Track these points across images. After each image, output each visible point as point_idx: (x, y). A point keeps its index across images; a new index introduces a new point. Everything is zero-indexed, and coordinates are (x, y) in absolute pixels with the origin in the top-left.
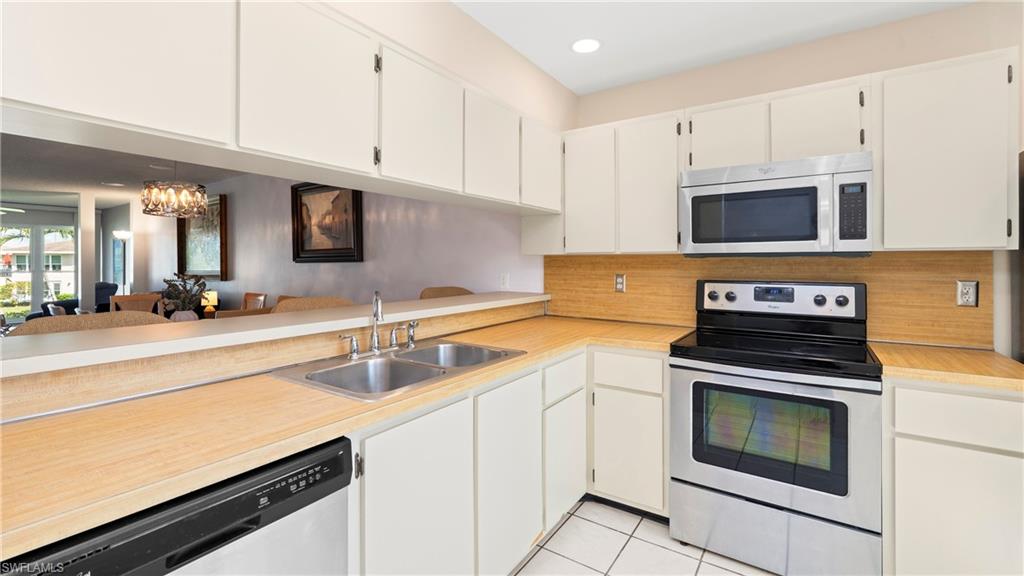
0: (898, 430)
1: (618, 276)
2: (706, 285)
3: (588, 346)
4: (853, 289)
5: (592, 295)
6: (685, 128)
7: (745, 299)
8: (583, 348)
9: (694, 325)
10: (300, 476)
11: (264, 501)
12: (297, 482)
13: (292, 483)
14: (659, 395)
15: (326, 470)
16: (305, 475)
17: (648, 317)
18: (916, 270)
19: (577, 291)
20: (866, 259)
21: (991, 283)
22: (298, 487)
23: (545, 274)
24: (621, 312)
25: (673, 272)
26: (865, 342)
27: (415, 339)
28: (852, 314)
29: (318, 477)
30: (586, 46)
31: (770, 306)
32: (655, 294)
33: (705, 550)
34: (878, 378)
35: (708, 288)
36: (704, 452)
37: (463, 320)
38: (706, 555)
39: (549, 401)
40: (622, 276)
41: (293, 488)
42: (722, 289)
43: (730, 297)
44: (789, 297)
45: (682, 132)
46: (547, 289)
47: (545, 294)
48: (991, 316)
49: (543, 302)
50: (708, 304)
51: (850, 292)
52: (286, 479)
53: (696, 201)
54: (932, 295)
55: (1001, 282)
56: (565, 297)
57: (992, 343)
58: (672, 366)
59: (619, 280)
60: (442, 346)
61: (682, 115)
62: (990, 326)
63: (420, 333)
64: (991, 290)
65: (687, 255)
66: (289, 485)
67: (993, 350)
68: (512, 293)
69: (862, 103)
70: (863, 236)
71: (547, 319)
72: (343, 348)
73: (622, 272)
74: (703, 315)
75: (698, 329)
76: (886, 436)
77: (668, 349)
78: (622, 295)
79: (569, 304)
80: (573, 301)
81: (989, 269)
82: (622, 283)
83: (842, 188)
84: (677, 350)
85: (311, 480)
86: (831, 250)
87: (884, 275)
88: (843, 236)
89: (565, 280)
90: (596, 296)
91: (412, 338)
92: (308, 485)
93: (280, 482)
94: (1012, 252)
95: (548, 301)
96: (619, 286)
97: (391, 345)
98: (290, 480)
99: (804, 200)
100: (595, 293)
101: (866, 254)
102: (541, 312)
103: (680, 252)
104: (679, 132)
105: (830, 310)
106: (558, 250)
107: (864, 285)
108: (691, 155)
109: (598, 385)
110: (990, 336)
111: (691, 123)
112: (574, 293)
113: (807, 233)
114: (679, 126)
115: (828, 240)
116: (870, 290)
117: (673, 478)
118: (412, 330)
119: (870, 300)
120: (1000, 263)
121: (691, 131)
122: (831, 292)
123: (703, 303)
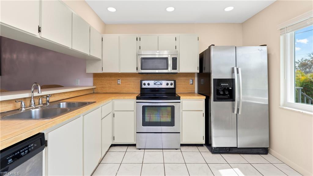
0: (183, 110)
1: (118, 80)
3: (112, 100)
4: (173, 81)
5: (110, 86)
7: (152, 85)
9: (140, 92)
10: (25, 149)
11: (10, 161)
12: (24, 151)
13: (22, 152)
14: (133, 111)
15: (35, 145)
16: (27, 148)
17: (127, 91)
18: (184, 77)
20: (176, 75)
21: (195, 80)
22: (25, 153)
23: (94, 80)
24: (119, 90)
25: (134, 78)
26: (175, 93)
27: (50, 101)
28: (173, 87)
29: (33, 148)
30: (112, 10)
31: (157, 86)
32: (129, 84)
33: (145, 149)
34: (180, 99)
35: (143, 82)
36: (145, 124)
37: (66, 94)
38: (145, 150)
39: (103, 117)
40: (119, 80)
41: (22, 154)
42: (146, 82)
43: (149, 84)
44: (161, 84)
45: (138, 40)
46: (94, 84)
47: (94, 86)
48: (195, 86)
49: (93, 88)
51: (173, 82)
52: (19, 150)
53: (142, 59)
54: (186, 82)
55: (196, 79)
56: (101, 87)
57: (195, 91)
58: (137, 102)
59: (119, 81)
60: (61, 104)
61: (138, 36)
62: (194, 88)
63: (52, 99)
64: (195, 81)
65: (139, 73)
66: (20, 153)
67: (195, 93)
68: (80, 86)
69: (176, 40)
70: (176, 69)
71: (94, 94)
73: (119, 79)
74: (142, 89)
75: (141, 93)
76: (181, 111)
77: (136, 98)
78: (120, 85)
79: (102, 89)
80: (104, 88)
81: (194, 77)
82: (120, 82)
83: (173, 58)
84: (138, 98)
85: (30, 149)
86: (170, 72)
87: (178, 78)
88: (173, 69)
89: (101, 81)
90: (112, 86)
91: (48, 101)
92: (29, 152)
93: (17, 152)
94: (198, 73)
95: (95, 88)
96: (119, 83)
97: (39, 104)
98: (21, 151)
99: (165, 61)
100: (111, 85)
101: (177, 73)
102: (92, 92)
103: (137, 72)
104: (137, 40)
105: (169, 86)
106: (100, 71)
107: (175, 80)
108: (140, 47)
109: (115, 111)
110: (195, 90)
111: (140, 38)
112: (104, 85)
113: (166, 68)
114: (137, 38)
115: (170, 70)
116: (176, 82)
117: (137, 133)
118: (48, 99)
119: (176, 84)
120: (196, 75)
121: (140, 40)
122: (169, 82)
123: (142, 86)
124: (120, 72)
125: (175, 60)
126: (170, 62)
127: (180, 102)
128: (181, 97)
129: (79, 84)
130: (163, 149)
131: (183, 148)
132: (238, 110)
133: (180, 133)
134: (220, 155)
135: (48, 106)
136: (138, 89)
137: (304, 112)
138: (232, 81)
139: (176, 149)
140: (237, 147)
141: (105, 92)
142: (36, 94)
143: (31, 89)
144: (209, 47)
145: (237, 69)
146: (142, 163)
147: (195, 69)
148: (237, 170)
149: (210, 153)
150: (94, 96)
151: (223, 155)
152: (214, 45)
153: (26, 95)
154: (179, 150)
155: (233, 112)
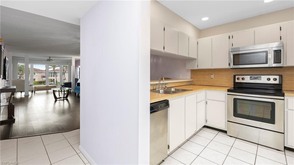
1: (211, 74)
2: (236, 76)
3: (205, 90)
4: (278, 76)
6: (231, 37)
7: (247, 79)
8: (204, 91)
14: (224, 102)
17: (220, 85)
19: (200, 79)
23: (191, 74)
24: (212, 84)
26: (282, 90)
27: (167, 87)
28: (278, 83)
30: (205, 19)
31: (254, 81)
32: (222, 79)
33: (236, 138)
34: (284, 96)
35: (237, 77)
36: (236, 114)
39: (198, 101)
40: (212, 74)
42: (241, 77)
43: (243, 79)
44: (260, 79)
46: (191, 78)
49: (191, 81)
50: (237, 81)
53: (234, 55)
58: (228, 94)
59: (212, 75)
60: (172, 89)
61: (230, 34)
63: (168, 86)
65: (231, 68)
69: (281, 30)
70: (280, 63)
71: (191, 85)
72: (154, 88)
74: (235, 83)
75: (234, 87)
77: (227, 90)
78: (212, 79)
79: (198, 81)
80: (199, 81)
83: (275, 51)
84: (229, 91)
86: (271, 66)
88: (274, 63)
89: (197, 76)
91: (166, 87)
95: (192, 81)
96: (212, 77)
97: (163, 88)
100: (205, 79)
101: (281, 67)
102: (190, 84)
103: (229, 68)
106: (196, 68)
107: (282, 75)
108: (232, 44)
109: (208, 99)
111: (232, 36)
112: (199, 79)
113: (264, 62)
114: (229, 37)
115: (270, 64)
117: (228, 121)
118: (166, 85)
121: (233, 38)
122: (272, 77)
123: (235, 81)
124: (212, 68)
126: (271, 56)
127: (283, 99)
128: (285, 94)
129: (181, 78)
130: (258, 144)
131: (287, 152)
133: (284, 134)
135: (166, 89)
136: (231, 83)
139: (278, 150)
141: (200, 84)
142: (162, 82)
143: (159, 79)
146: (232, 147)
150: (191, 86)
153: (157, 82)
154: (283, 153)
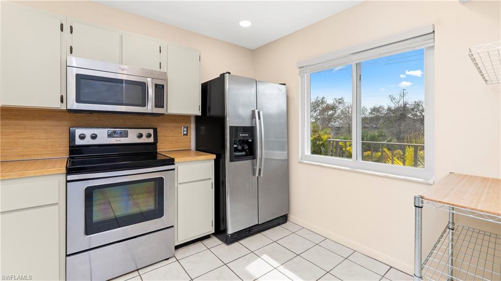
0: (179, 182)
2: (77, 130)
4: (152, 130)
6: (67, 29)
14: (56, 204)
18: (171, 122)
21: (190, 127)
26: (157, 152)
28: (153, 141)
31: (116, 140)
34: (174, 164)
35: (78, 132)
43: (94, 137)
44: (126, 135)
45: (64, 30)
48: (190, 138)
50: (78, 142)
51: (151, 131)
54: (176, 132)
55: (193, 126)
57: (190, 147)
58: (68, 181)
61: (65, 19)
62: (190, 142)
64: (190, 129)
65: (69, 111)
67: (190, 150)
69: (160, 51)
70: (163, 107)
81: (190, 122)
83: (156, 85)
87: (162, 124)
88: (156, 107)
94: (197, 117)
99: (140, 88)
101: (163, 114)
103: (63, 107)
104: (62, 30)
105: (144, 140)
107: (156, 129)
108: (71, 47)
110: (191, 145)
111: (71, 26)
113: (141, 103)
114: (62, 25)
115: (150, 108)
116: (158, 131)
119: (158, 135)
120: (193, 120)
121: (71, 32)
122: (144, 132)
123: (75, 142)
125: (160, 89)
126: (151, 92)
127: (174, 169)
128: (176, 160)
130: (138, 270)
131: (180, 253)
132: (260, 170)
133: (173, 226)
134: (237, 243)
137: (323, 164)
138: (251, 130)
139: (166, 259)
140: (258, 225)
144: (220, 75)
145: (259, 113)
147: (195, 109)
148: (265, 257)
149: (224, 245)
151: (242, 242)
152: (229, 73)
154: (174, 259)
155: (254, 174)
